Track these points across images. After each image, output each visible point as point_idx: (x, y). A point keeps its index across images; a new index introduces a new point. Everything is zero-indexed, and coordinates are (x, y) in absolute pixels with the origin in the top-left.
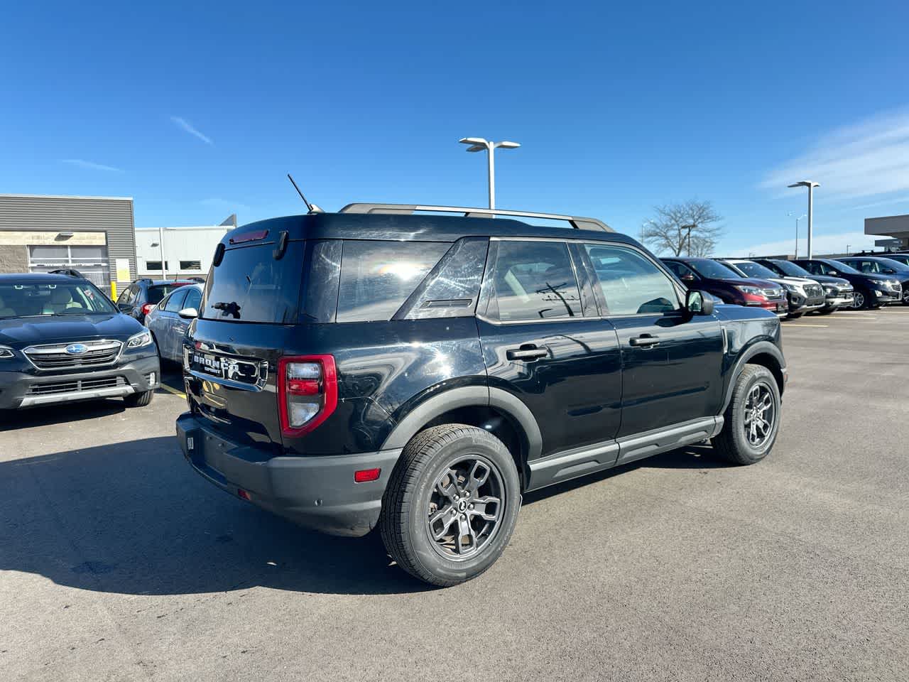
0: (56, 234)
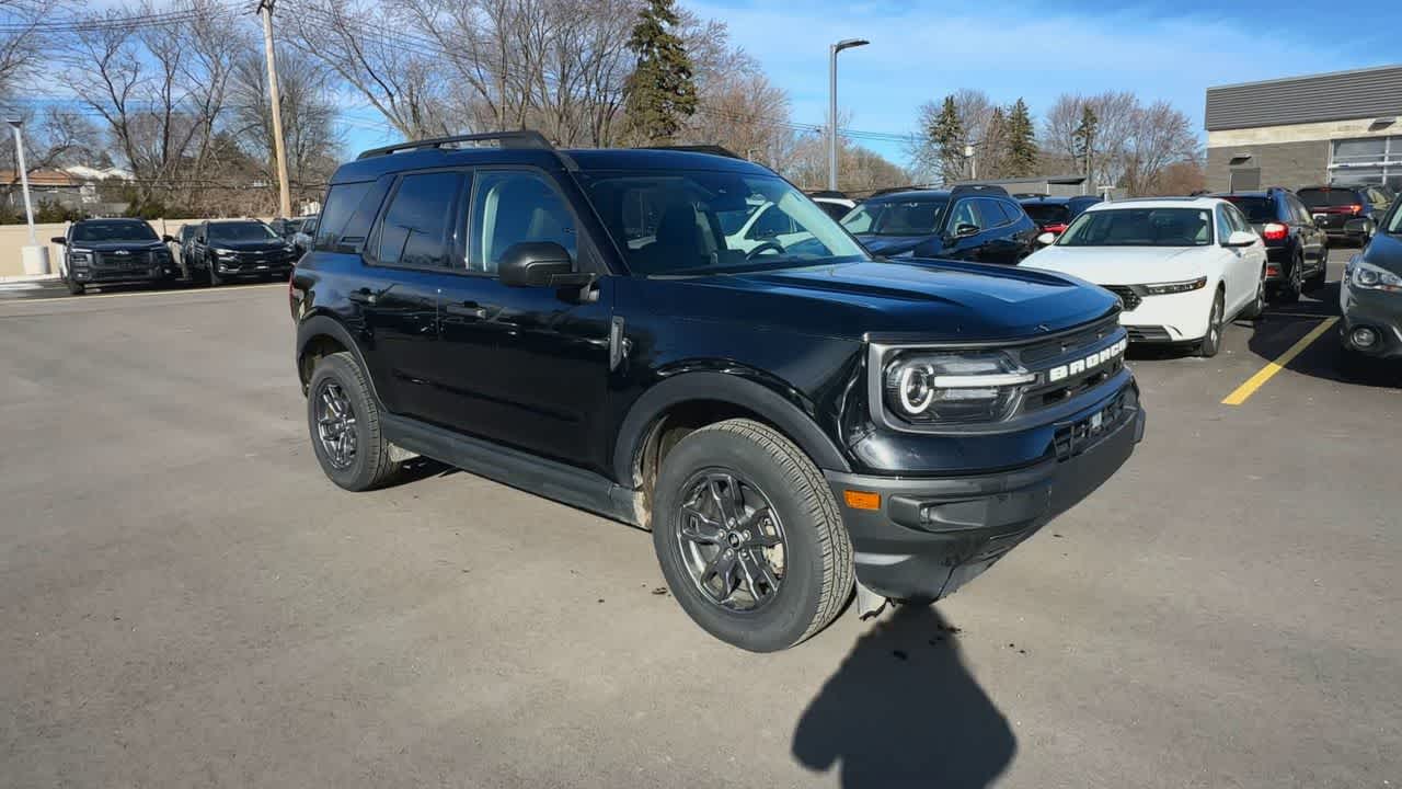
0: (1370, 122)
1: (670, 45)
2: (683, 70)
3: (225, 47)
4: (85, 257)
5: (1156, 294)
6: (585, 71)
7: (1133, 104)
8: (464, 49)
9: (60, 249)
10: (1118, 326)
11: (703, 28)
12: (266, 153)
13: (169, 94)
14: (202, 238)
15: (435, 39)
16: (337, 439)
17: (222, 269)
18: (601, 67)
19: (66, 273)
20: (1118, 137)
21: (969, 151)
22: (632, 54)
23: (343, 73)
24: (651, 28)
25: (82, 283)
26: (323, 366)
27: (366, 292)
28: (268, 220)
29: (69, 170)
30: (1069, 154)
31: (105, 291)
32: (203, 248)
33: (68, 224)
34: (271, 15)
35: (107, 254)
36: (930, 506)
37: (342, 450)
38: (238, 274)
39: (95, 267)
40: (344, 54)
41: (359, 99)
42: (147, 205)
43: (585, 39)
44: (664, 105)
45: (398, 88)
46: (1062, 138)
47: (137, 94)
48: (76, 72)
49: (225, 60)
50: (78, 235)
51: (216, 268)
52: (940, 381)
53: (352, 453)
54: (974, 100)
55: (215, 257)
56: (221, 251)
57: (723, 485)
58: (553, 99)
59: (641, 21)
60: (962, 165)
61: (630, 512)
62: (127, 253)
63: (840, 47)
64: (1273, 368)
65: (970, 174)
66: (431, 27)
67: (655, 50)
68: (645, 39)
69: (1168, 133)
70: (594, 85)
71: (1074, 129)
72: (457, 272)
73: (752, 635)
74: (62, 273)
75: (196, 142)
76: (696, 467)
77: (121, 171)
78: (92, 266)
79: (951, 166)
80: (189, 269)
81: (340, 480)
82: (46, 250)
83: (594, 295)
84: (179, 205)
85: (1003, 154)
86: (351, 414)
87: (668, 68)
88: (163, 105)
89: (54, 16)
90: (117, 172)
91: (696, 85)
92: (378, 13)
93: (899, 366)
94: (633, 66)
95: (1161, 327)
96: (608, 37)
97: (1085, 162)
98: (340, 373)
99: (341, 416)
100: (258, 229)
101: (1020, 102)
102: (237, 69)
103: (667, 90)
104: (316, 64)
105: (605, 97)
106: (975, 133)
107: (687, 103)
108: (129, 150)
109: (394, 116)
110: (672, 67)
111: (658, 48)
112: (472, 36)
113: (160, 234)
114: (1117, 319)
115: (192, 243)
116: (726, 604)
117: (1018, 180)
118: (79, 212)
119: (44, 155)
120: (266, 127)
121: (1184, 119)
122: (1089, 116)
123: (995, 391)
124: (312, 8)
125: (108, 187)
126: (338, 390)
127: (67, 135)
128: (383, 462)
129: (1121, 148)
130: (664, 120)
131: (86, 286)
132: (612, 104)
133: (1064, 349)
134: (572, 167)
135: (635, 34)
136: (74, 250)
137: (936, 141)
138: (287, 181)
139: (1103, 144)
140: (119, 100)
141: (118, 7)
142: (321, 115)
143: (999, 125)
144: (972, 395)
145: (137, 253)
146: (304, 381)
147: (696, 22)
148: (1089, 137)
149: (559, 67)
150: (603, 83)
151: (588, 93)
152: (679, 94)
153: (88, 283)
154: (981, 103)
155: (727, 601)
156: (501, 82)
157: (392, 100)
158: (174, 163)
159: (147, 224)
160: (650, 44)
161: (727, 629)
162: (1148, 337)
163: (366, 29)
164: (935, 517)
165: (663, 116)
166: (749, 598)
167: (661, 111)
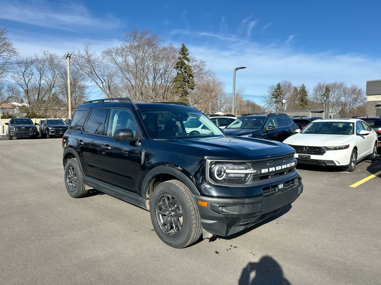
1: (187, 69)
2: (191, 76)
3: (57, 68)
4: (13, 129)
5: (331, 150)
6: (161, 76)
7: (344, 86)
8: (125, 69)
9: (7, 126)
10: (293, 158)
11: (198, 63)
12: (66, 99)
13: (40, 82)
14: (45, 124)
15: (117, 66)
16: (71, 183)
17: (50, 133)
18: (166, 75)
19: (8, 134)
20: (338, 97)
21: (284, 101)
22: (176, 71)
23: (89, 76)
24: (182, 63)
25: (12, 136)
26: (69, 161)
27: (81, 141)
28: (64, 119)
29: (12, 103)
30: (321, 102)
31: (18, 139)
32: (45, 127)
33: (10, 119)
34: (70, 59)
35: (19, 128)
36: (222, 206)
37: (73, 186)
38: (54, 135)
39: (16, 132)
40: (90, 70)
41: (93, 83)
42: (31, 114)
43: (161, 66)
44: (184, 87)
45: (105, 81)
46: (318, 97)
47: (32, 82)
48: (16, 75)
49: (57, 73)
50: (12, 122)
51: (48, 133)
52: (227, 171)
53: (75, 187)
54: (287, 84)
55: (48, 130)
56: (50, 128)
57: (168, 198)
58: (151, 84)
59: (178, 60)
60: (282, 105)
61: (145, 206)
62: (24, 128)
63: (237, 69)
64: (373, 176)
65: (285, 109)
66: (116, 62)
67: (182, 69)
68: (179, 66)
69: (357, 96)
70: (163, 80)
71: (323, 94)
72: (105, 136)
73: (174, 243)
74: (7, 133)
75: (47, 96)
76: (161, 193)
77: (26, 104)
78: (15, 131)
79: (279, 106)
80: (41, 133)
81: (72, 194)
82: (3, 126)
83: (140, 144)
84: (40, 114)
85: (297, 102)
86: (75, 175)
87: (186, 75)
88: (39, 85)
89: (12, 60)
90: (25, 104)
91: (195, 80)
92: (101, 58)
93: (214, 166)
94: (176, 74)
95: (333, 161)
96: (168, 66)
97: (326, 105)
98: (73, 164)
99: (73, 176)
100: (61, 122)
101: (303, 85)
102: (60, 75)
103: (186, 82)
104: (82, 73)
105: (167, 84)
106: (287, 95)
107: (192, 86)
108: (28, 97)
109: (103, 89)
110: (187, 75)
111: (183, 69)
112: (127, 65)
113: (34, 122)
114: (293, 156)
115: (43, 125)
116: (168, 233)
117: (302, 111)
118: (13, 115)
119: (5, 99)
120: (67, 91)
121: (362, 91)
122: (328, 90)
123: (244, 175)
124: (82, 57)
125: (22, 108)
126: (73, 168)
127: (12, 94)
128: (83, 190)
129: (339, 101)
130: (184, 91)
131: (13, 137)
132: (169, 86)
133: (268, 164)
134: (137, 109)
135: (176, 64)
136: (10, 127)
137: (274, 98)
138: (71, 108)
139: (333, 99)
140: (27, 84)
141: (29, 57)
142: (82, 88)
143: (296, 92)
144: (237, 175)
145: (27, 128)
146: (64, 166)
147: (196, 61)
148: (328, 97)
149: (153, 75)
150: (166, 79)
151: (162, 82)
152: (189, 83)
153: (14, 136)
154: (289, 86)
155: (168, 232)
156: (135, 79)
157: (103, 84)
158: (40, 101)
159: (31, 120)
160: (181, 67)
161: (167, 241)
162: (328, 164)
163: (96, 63)
164: (224, 210)
165: (184, 90)
166: (174, 232)
167: (183, 89)
